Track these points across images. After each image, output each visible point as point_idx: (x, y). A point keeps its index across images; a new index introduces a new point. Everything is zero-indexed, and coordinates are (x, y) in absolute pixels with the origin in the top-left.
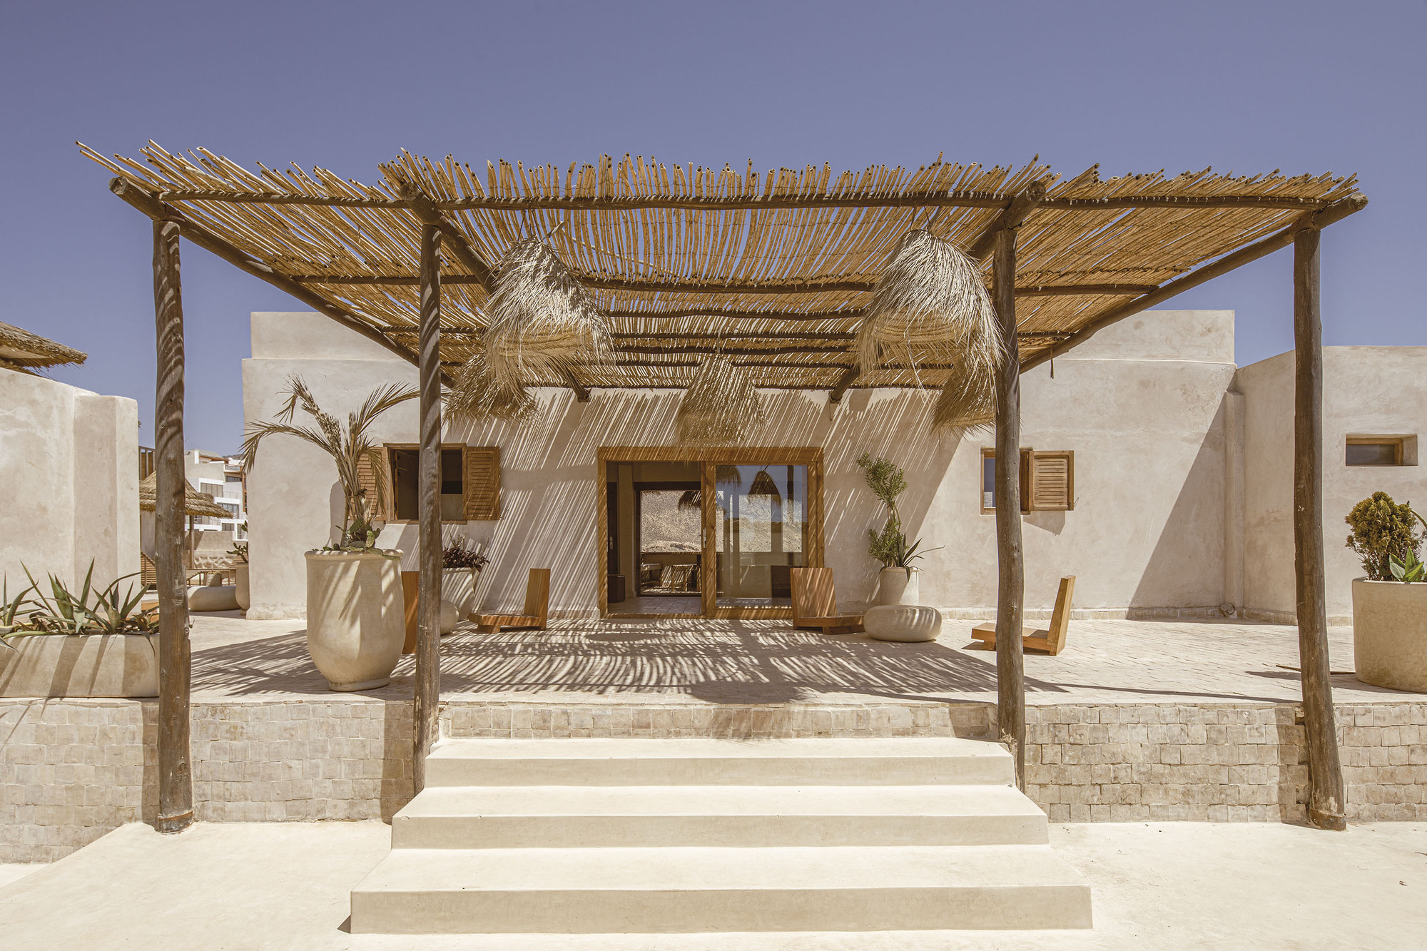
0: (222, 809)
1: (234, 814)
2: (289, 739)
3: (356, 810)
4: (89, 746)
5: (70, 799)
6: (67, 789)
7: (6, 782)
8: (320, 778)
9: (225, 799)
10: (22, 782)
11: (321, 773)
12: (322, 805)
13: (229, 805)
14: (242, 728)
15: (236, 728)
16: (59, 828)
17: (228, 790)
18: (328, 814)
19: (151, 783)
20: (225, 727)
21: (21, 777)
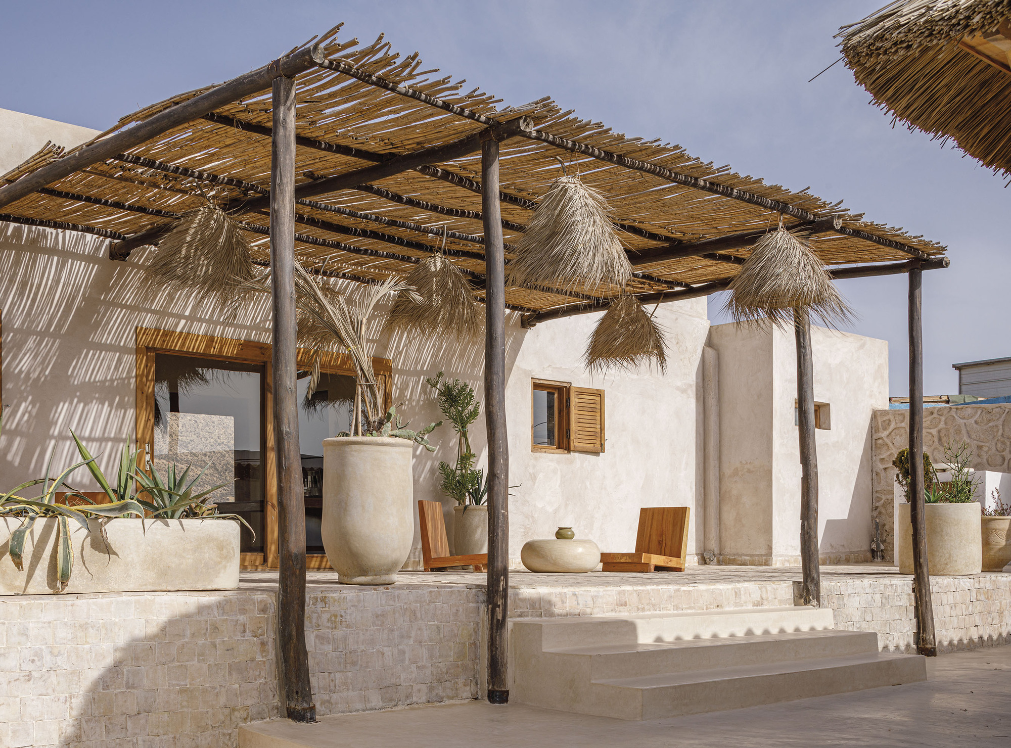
0: (329, 702)
1: (339, 706)
2: (381, 626)
3: (434, 693)
4: (201, 641)
5: (185, 703)
6: (181, 691)
7: (115, 689)
8: (407, 662)
9: (330, 691)
10: (133, 687)
11: (407, 659)
12: (410, 690)
13: (335, 696)
14: (341, 616)
15: (336, 616)
16: (175, 738)
17: (332, 681)
18: (415, 699)
19: (263, 680)
20: (325, 616)
21: (131, 682)
